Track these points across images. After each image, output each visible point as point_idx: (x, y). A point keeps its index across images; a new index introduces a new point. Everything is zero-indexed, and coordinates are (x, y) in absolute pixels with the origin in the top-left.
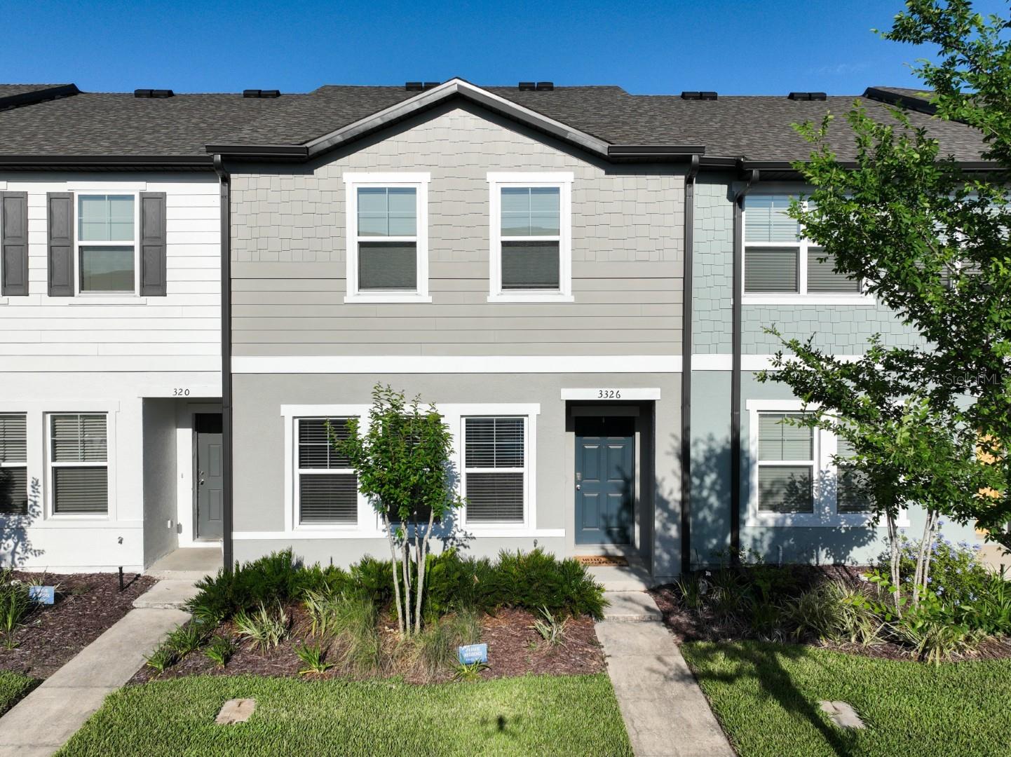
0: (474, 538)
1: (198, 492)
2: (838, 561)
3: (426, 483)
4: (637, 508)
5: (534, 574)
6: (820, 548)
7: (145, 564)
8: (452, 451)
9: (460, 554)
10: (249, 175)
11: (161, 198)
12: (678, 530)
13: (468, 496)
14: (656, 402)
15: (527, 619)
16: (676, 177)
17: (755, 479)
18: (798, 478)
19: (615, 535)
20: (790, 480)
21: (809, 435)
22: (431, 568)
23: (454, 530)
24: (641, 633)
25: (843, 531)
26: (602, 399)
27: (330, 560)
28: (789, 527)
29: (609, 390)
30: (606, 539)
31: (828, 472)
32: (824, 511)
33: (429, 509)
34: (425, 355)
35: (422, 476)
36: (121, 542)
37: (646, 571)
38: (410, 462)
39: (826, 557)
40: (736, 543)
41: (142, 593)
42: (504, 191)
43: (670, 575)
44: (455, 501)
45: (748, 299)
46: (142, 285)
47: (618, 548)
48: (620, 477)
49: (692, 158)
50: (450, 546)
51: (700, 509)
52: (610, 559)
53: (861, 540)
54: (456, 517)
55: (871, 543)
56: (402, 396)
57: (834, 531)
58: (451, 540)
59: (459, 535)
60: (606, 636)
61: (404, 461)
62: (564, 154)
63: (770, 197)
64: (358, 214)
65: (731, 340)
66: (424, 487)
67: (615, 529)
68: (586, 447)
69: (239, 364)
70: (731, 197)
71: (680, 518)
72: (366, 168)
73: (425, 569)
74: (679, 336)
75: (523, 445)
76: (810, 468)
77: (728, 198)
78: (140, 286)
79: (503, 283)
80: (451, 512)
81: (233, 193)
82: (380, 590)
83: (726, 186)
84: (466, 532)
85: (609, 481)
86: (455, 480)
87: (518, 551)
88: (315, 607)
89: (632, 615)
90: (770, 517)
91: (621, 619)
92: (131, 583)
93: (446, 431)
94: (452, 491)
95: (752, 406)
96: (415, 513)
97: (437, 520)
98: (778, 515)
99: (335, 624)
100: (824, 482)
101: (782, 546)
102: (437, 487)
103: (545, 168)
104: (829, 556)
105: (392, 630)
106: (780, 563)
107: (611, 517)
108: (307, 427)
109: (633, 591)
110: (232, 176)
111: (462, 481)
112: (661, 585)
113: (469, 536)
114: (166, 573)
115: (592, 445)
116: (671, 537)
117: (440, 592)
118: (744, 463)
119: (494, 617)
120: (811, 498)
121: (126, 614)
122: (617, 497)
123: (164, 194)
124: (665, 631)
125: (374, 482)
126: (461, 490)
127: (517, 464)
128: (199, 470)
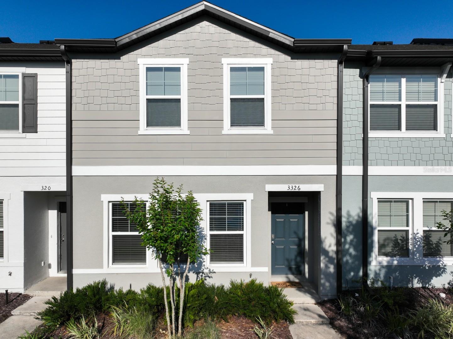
0: (215, 272)
1: (61, 246)
2: (424, 285)
3: (185, 240)
4: (306, 255)
5: (252, 296)
6: (414, 278)
7: (24, 287)
8: (201, 219)
9: (206, 282)
10: (83, 60)
11: (34, 77)
12: (334, 268)
13: (211, 248)
14: (321, 192)
15: (247, 323)
16: (332, 61)
17: (376, 238)
18: (399, 238)
19: (293, 270)
20: (394, 238)
21: (406, 212)
22: (189, 292)
23: (203, 268)
24: (319, 333)
25: (427, 268)
26: (290, 190)
27: (129, 286)
28: (396, 266)
29: (294, 185)
30: (289, 272)
31: (418, 233)
32: (416, 256)
33: (187, 256)
34: (185, 165)
35: (183, 235)
36: (10, 274)
37: (314, 291)
38: (174, 226)
39: (417, 283)
40: (366, 275)
41: (19, 305)
42: (232, 69)
43: (329, 294)
44: (203, 251)
45: (372, 134)
46: (24, 127)
47: (296, 277)
48: (296, 237)
49: (343, 46)
50: (200, 277)
51: (345, 255)
52: (292, 284)
53: (438, 273)
54: (204, 260)
55: (443, 275)
56: (172, 186)
57: (422, 268)
58: (201, 274)
59: (206, 271)
60: (297, 335)
61: (170, 225)
62: (267, 47)
63: (384, 76)
64: (147, 83)
65: (362, 158)
66: (184, 242)
67: (294, 266)
68: (277, 220)
69: (77, 170)
70: (361, 76)
71: (336, 261)
72: (151, 56)
73: (185, 293)
74: (334, 154)
75: (243, 218)
76: (407, 231)
77: (359, 76)
78: (22, 127)
79: (231, 123)
80: (201, 258)
81: (73, 71)
82: (157, 306)
83: (359, 70)
84: (210, 269)
85: (290, 239)
86: (204, 238)
87: (241, 281)
88: (117, 317)
89: (311, 320)
90: (385, 260)
91: (304, 323)
92: (14, 299)
93: (198, 207)
94: (202, 245)
95: (374, 196)
96: (179, 259)
97: (193, 262)
98: (389, 258)
99: (128, 328)
100: (416, 239)
101: (392, 276)
102: (192, 242)
103: (255, 56)
104: (419, 282)
105: (164, 332)
106: (391, 286)
107: (291, 260)
108: (117, 208)
109: (308, 303)
110: (73, 61)
111: (207, 239)
112: (325, 300)
113: (212, 271)
114: (37, 293)
115: (281, 218)
116: (330, 272)
117: (194, 307)
118: (369, 229)
119: (228, 322)
120: (408, 249)
121: (5, 319)
122: (295, 248)
123: (36, 74)
124: (333, 331)
125: (151, 239)
126: (207, 244)
127: (240, 229)
128: (62, 233)
